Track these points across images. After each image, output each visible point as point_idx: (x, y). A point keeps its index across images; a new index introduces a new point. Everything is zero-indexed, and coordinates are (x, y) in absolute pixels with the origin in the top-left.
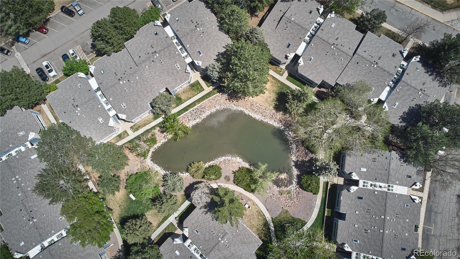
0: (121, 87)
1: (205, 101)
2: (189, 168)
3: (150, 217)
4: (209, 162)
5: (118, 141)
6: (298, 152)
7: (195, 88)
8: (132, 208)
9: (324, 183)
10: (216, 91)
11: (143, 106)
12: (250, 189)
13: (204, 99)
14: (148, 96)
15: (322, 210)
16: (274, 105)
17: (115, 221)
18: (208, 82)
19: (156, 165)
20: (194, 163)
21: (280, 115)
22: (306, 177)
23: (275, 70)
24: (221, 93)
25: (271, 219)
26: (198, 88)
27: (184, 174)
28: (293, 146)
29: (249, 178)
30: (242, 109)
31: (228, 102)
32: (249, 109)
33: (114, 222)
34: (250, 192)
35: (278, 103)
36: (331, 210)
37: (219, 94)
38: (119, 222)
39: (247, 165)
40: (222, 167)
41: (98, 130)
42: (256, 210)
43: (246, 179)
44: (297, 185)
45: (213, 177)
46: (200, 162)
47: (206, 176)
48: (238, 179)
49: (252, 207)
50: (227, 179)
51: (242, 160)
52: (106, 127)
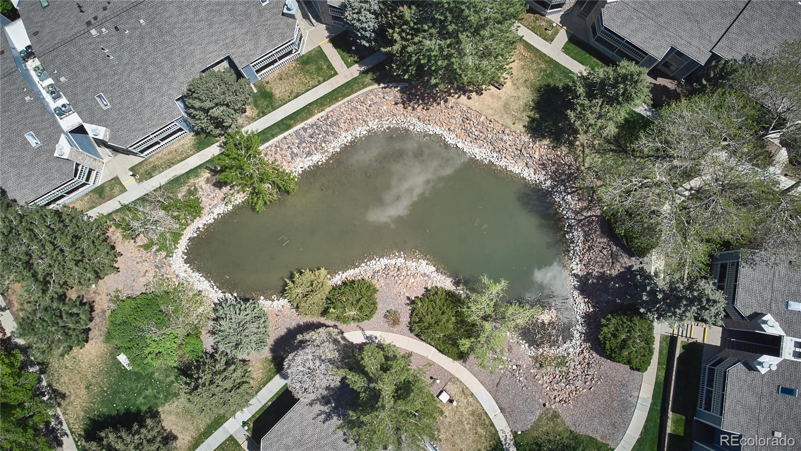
0: (92, 46)
1: (337, 104)
2: (286, 284)
3: (173, 418)
4: (344, 271)
5: (94, 205)
6: (589, 250)
7: (312, 67)
8: (124, 392)
9: (664, 338)
10: (368, 78)
11: (161, 106)
12: (455, 349)
13: (337, 100)
14: (175, 78)
15: (657, 416)
16: (528, 119)
17: (70, 429)
18: (349, 51)
19: (197, 275)
20: (301, 273)
21: (541, 149)
22: (613, 321)
23: (533, 25)
24: (382, 85)
25: (510, 436)
26: (319, 69)
27: (273, 300)
28: (575, 233)
29: (453, 319)
30: (438, 131)
31: (402, 110)
32: (458, 131)
33: (68, 432)
34: (454, 359)
35: (537, 116)
36: (684, 417)
37: (376, 86)
38: (82, 433)
39: (446, 283)
40: (378, 287)
41: (25, 168)
42: (470, 408)
43: (444, 320)
44: (584, 341)
45: (352, 313)
46: (319, 269)
47: (332, 310)
48: (421, 320)
49: (458, 402)
50: (392, 319)
51: (435, 269)
52: (48, 161)
